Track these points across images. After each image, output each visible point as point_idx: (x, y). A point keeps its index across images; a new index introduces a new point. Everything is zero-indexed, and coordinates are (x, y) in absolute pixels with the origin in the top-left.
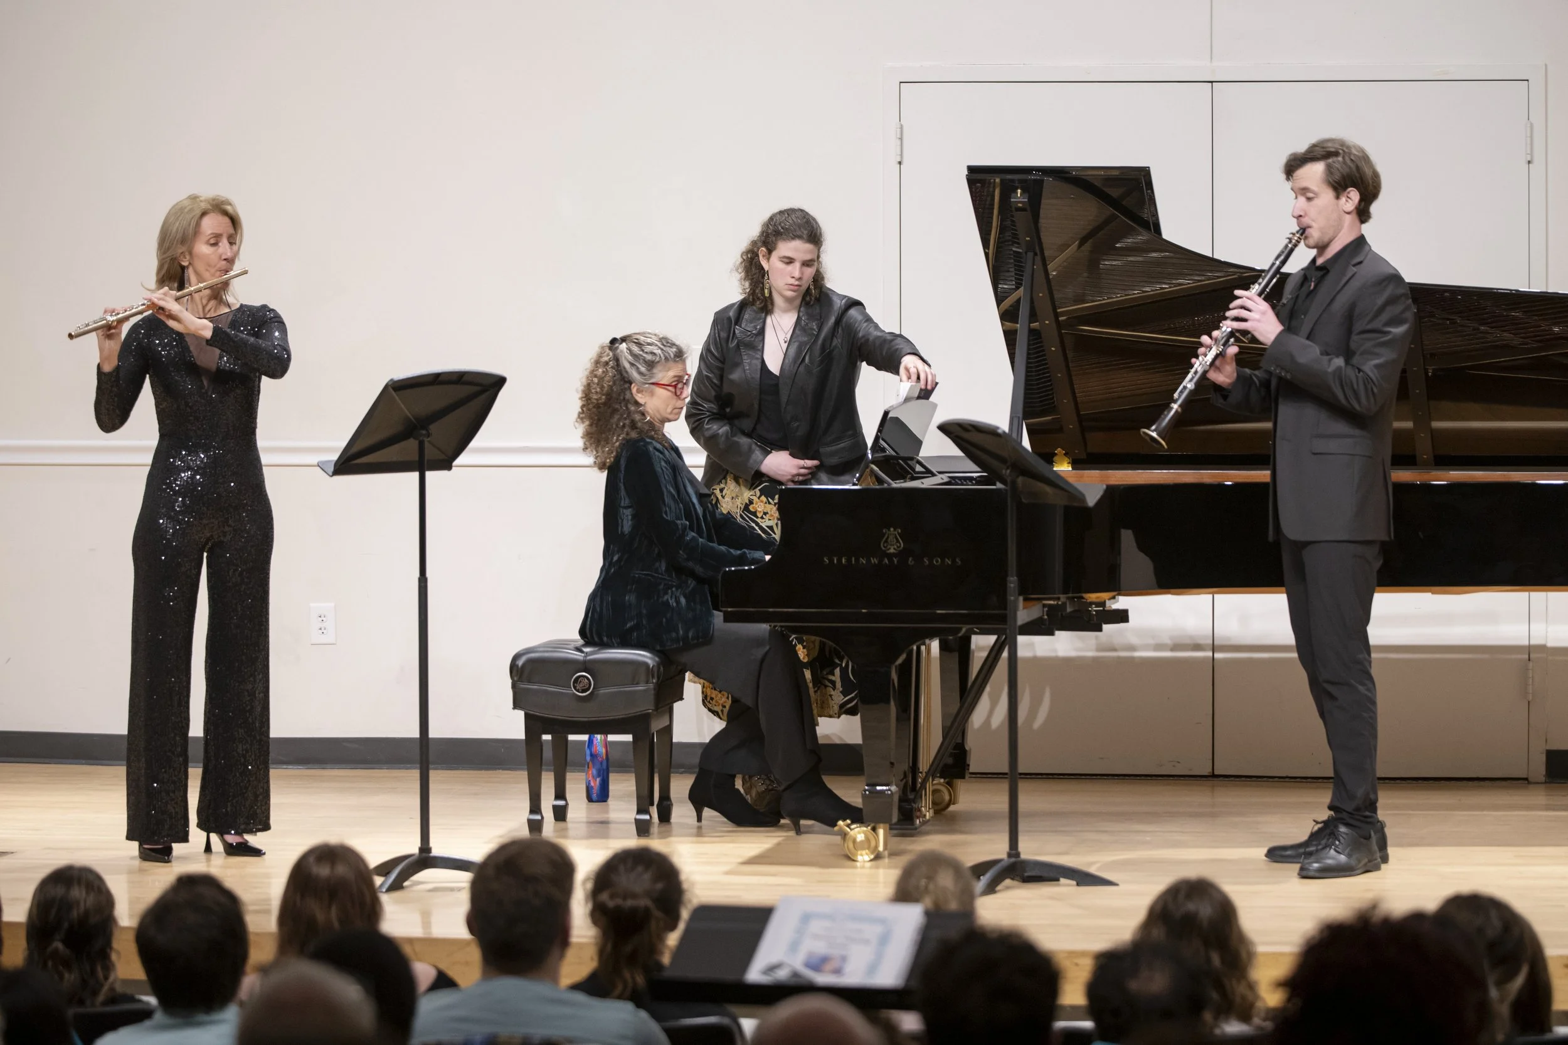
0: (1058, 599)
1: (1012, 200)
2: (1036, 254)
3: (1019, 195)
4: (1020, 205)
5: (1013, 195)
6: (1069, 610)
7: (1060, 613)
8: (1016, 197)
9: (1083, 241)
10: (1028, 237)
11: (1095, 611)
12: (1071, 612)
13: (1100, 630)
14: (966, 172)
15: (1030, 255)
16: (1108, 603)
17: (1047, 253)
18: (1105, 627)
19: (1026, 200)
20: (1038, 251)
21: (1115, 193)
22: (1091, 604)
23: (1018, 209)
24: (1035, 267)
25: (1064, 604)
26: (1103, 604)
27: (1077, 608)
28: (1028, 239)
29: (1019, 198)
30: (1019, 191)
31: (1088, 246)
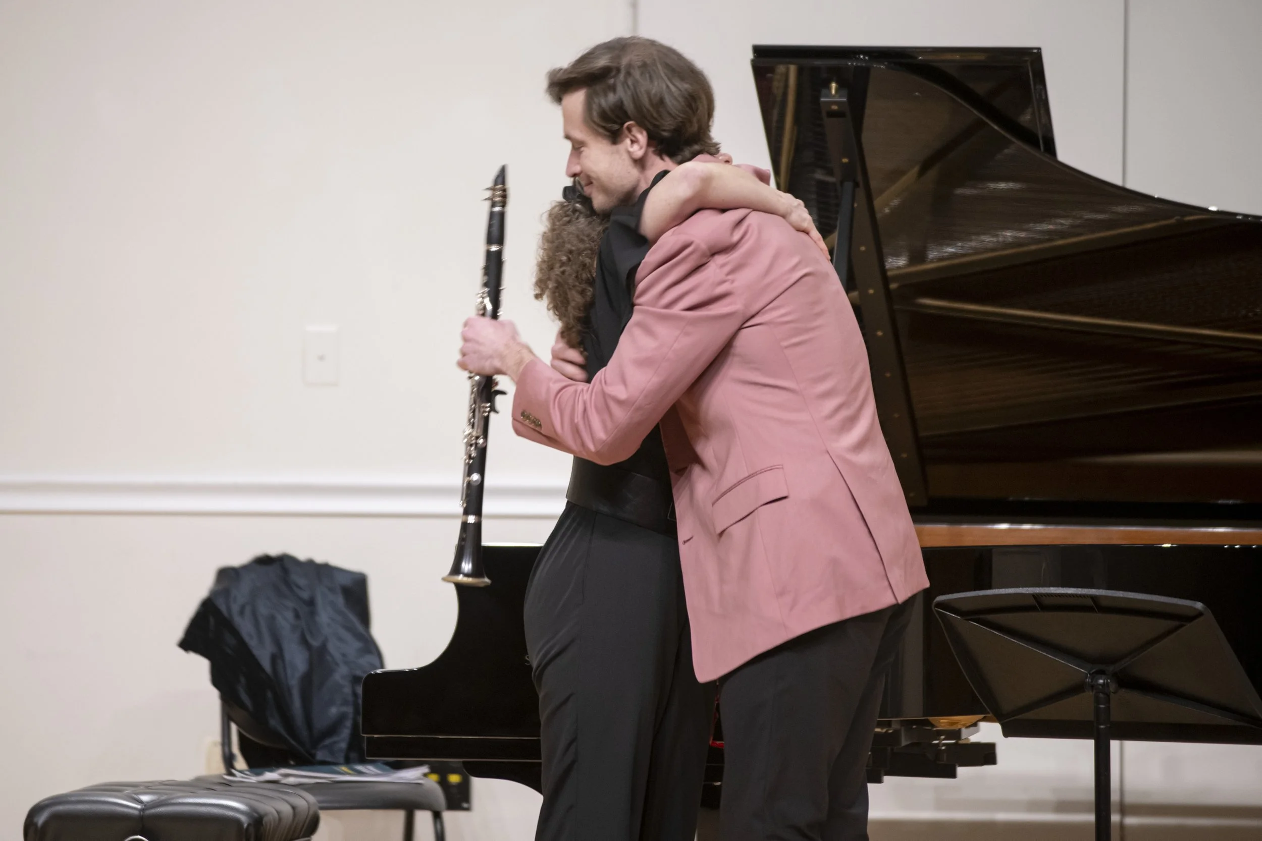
0: (889, 724)
1: (822, 99)
2: (856, 185)
3: (833, 92)
4: (835, 107)
5: (824, 91)
6: (904, 743)
7: (889, 748)
8: (829, 95)
9: (925, 167)
10: (845, 157)
11: (944, 745)
12: (907, 746)
13: (953, 775)
14: (750, 55)
15: (849, 185)
16: (965, 733)
17: (874, 184)
18: (961, 770)
19: (845, 100)
20: (860, 178)
21: (981, 88)
22: (939, 733)
23: (832, 114)
24: (856, 205)
25: (897, 733)
26: (956, 734)
27: (915, 741)
28: (845, 160)
29: (834, 96)
30: (834, 85)
31: (932, 174)
